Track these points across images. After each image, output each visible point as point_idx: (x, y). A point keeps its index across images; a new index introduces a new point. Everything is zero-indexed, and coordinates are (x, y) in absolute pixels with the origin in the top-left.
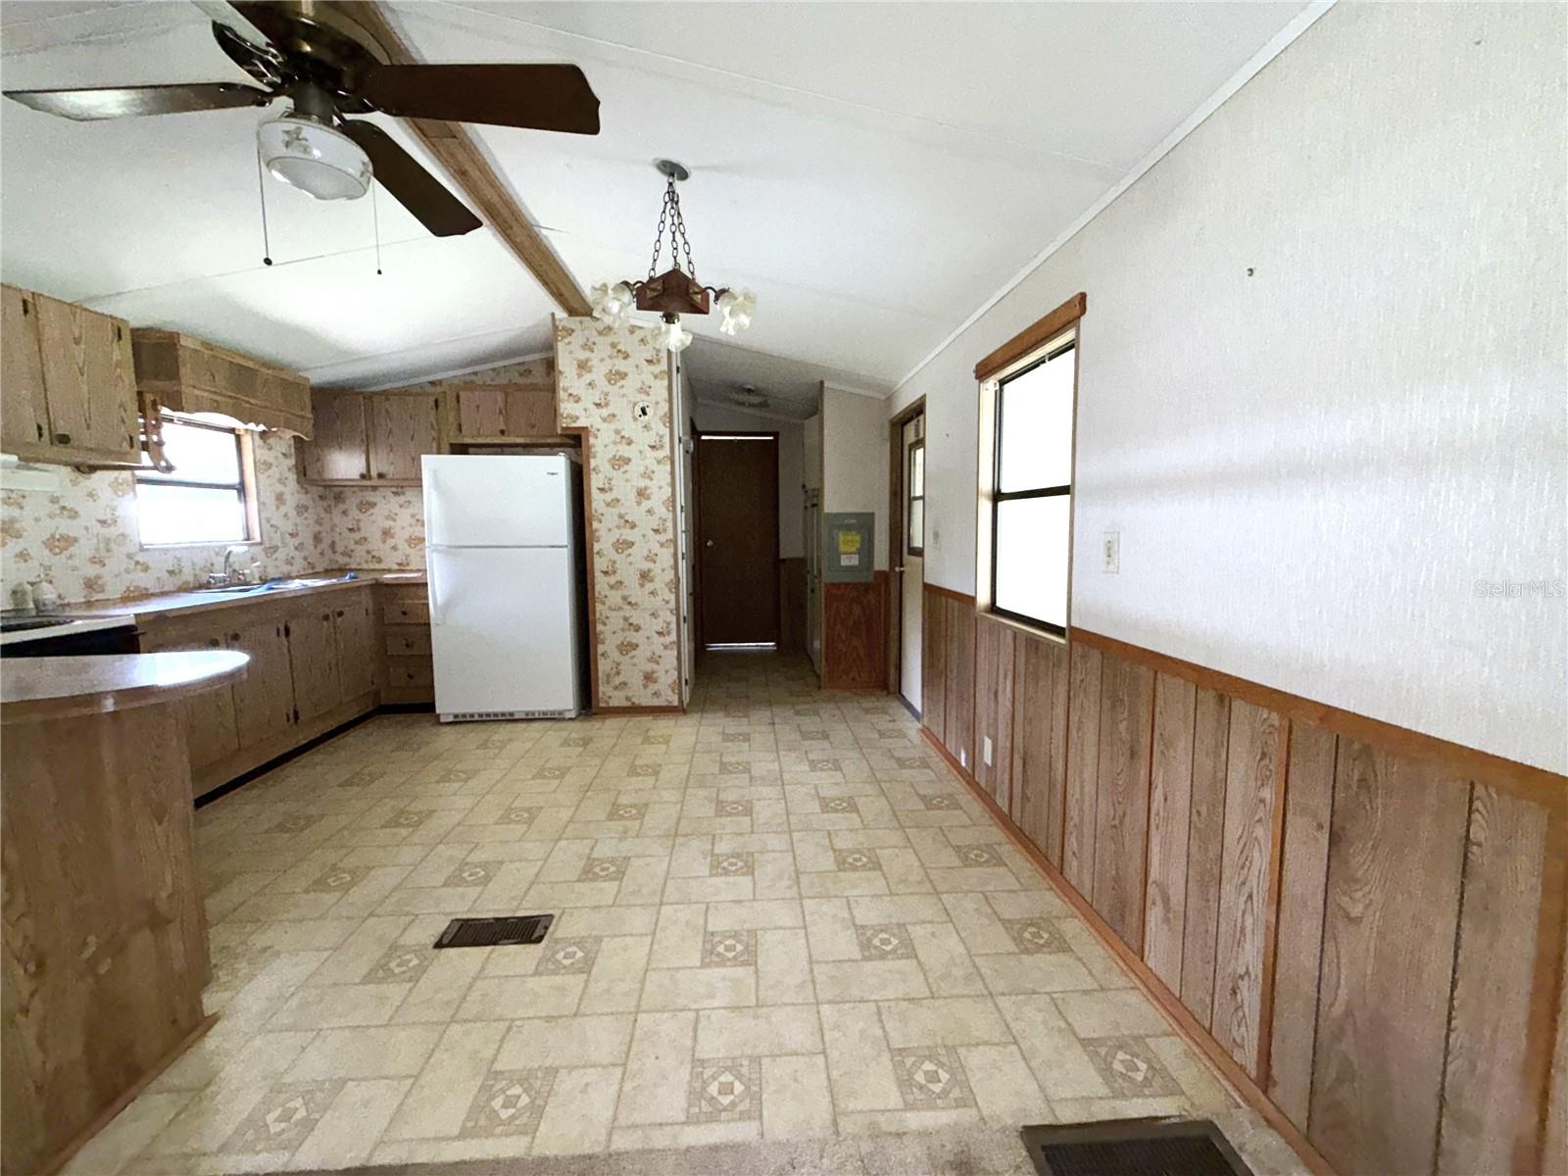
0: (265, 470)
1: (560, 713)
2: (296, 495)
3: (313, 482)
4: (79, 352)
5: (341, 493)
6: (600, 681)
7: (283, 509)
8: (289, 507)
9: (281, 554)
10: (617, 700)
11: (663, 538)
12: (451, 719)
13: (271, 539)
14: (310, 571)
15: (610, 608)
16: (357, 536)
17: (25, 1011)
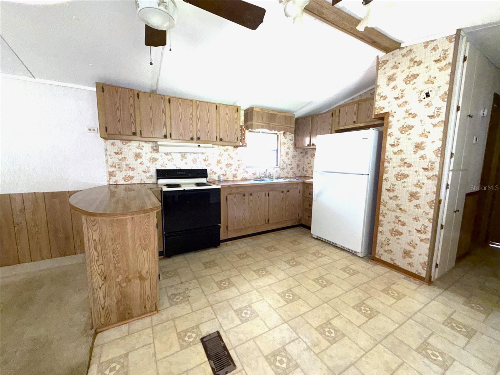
0: (284, 145)
1: (356, 252)
2: (293, 152)
3: (299, 148)
4: (227, 117)
5: (307, 151)
6: (377, 245)
7: (288, 156)
8: (290, 156)
9: (286, 170)
10: (386, 257)
11: (430, 174)
12: (316, 237)
13: (282, 166)
14: (295, 176)
15: (388, 209)
16: (310, 165)
17: (100, 288)
